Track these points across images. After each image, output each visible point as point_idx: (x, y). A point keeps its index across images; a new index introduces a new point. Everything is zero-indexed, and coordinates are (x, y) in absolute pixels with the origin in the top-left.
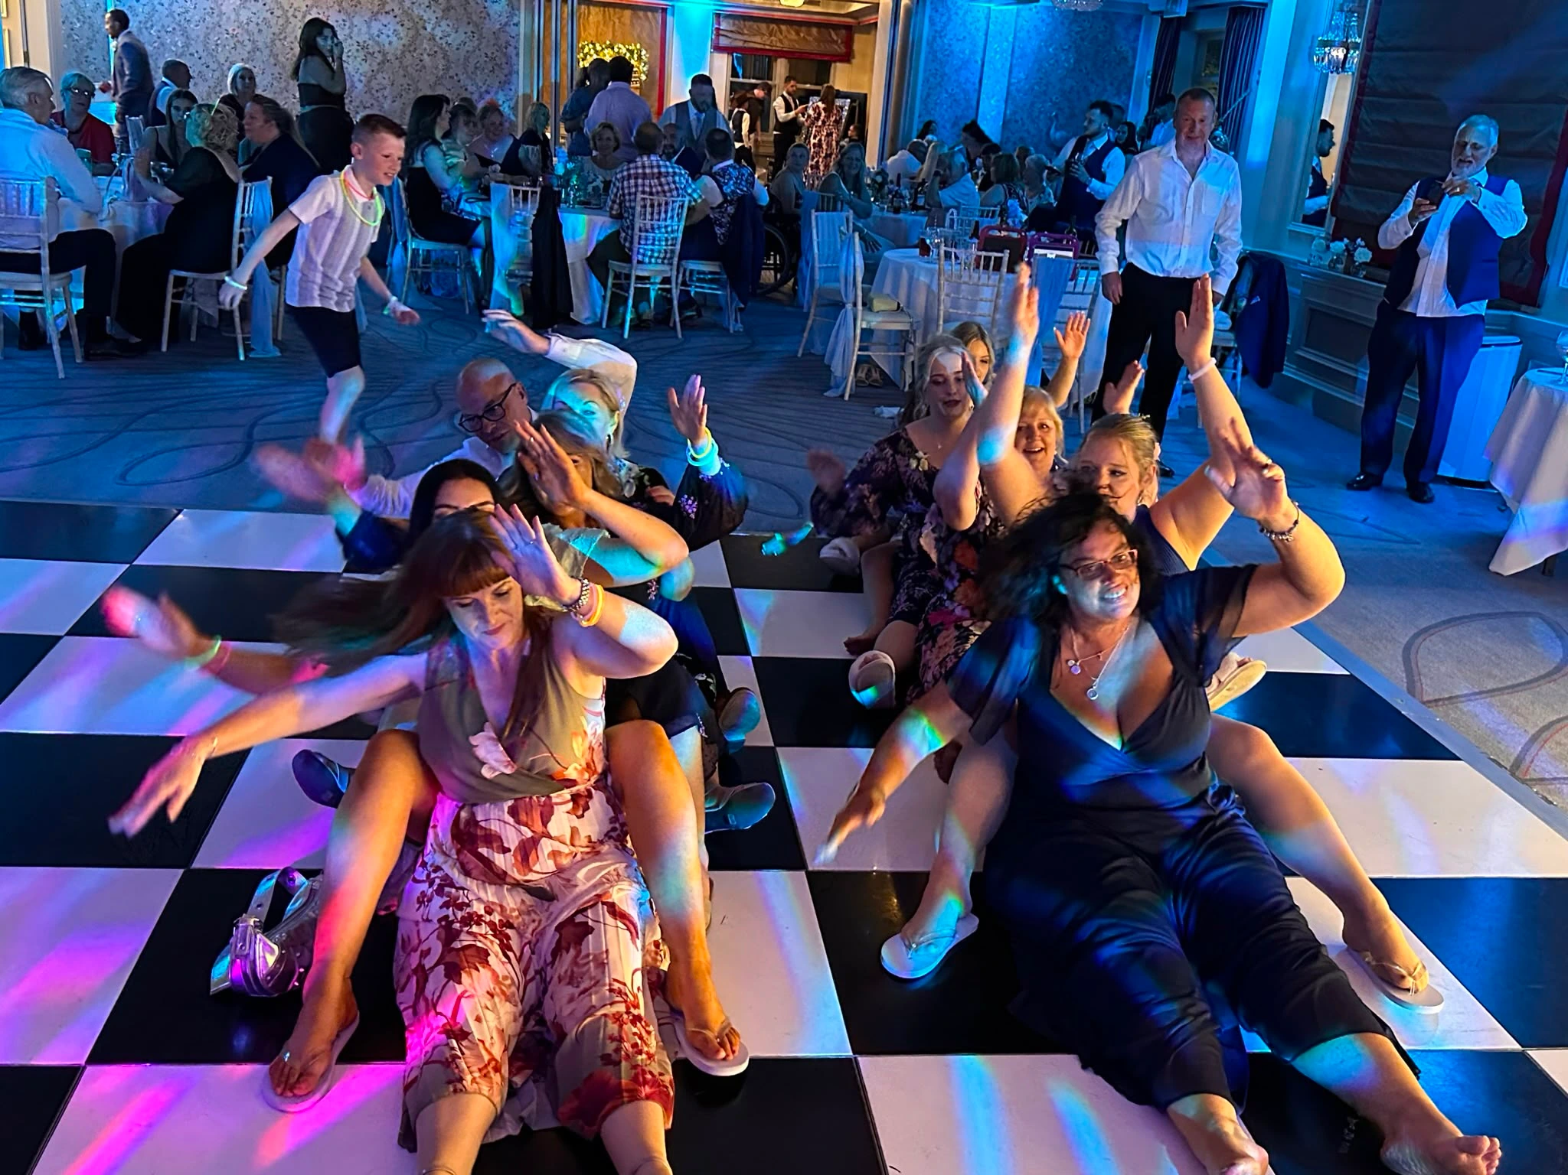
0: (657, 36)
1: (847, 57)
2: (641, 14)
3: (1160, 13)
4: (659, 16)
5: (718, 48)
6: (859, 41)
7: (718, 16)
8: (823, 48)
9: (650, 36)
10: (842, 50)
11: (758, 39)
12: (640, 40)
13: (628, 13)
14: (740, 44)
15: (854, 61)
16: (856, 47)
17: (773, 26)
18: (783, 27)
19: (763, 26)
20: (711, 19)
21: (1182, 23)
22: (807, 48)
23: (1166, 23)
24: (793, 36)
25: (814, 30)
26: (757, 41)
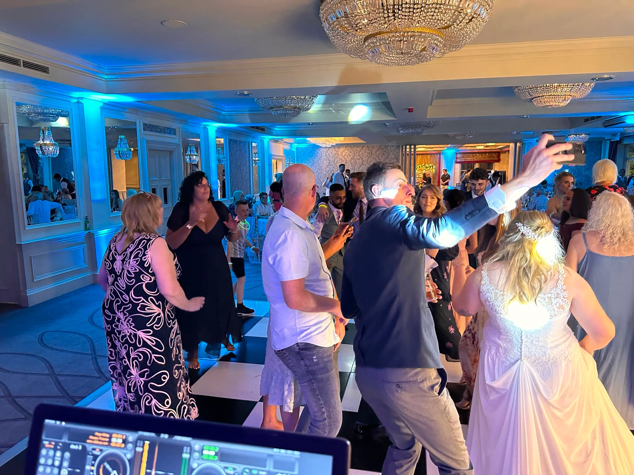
0: (438, 161)
1: (498, 161)
2: (433, 155)
3: (610, 140)
4: (438, 156)
5: (457, 162)
6: (502, 156)
7: (457, 153)
8: (491, 159)
9: (436, 161)
10: (496, 159)
11: (469, 158)
12: (433, 163)
13: (429, 156)
14: (464, 160)
15: (501, 162)
16: (501, 157)
17: (474, 154)
18: (477, 154)
19: (471, 155)
20: (455, 155)
21: (617, 142)
22: (485, 159)
23: (612, 143)
24: (480, 156)
25: (487, 154)
26: (469, 159)
